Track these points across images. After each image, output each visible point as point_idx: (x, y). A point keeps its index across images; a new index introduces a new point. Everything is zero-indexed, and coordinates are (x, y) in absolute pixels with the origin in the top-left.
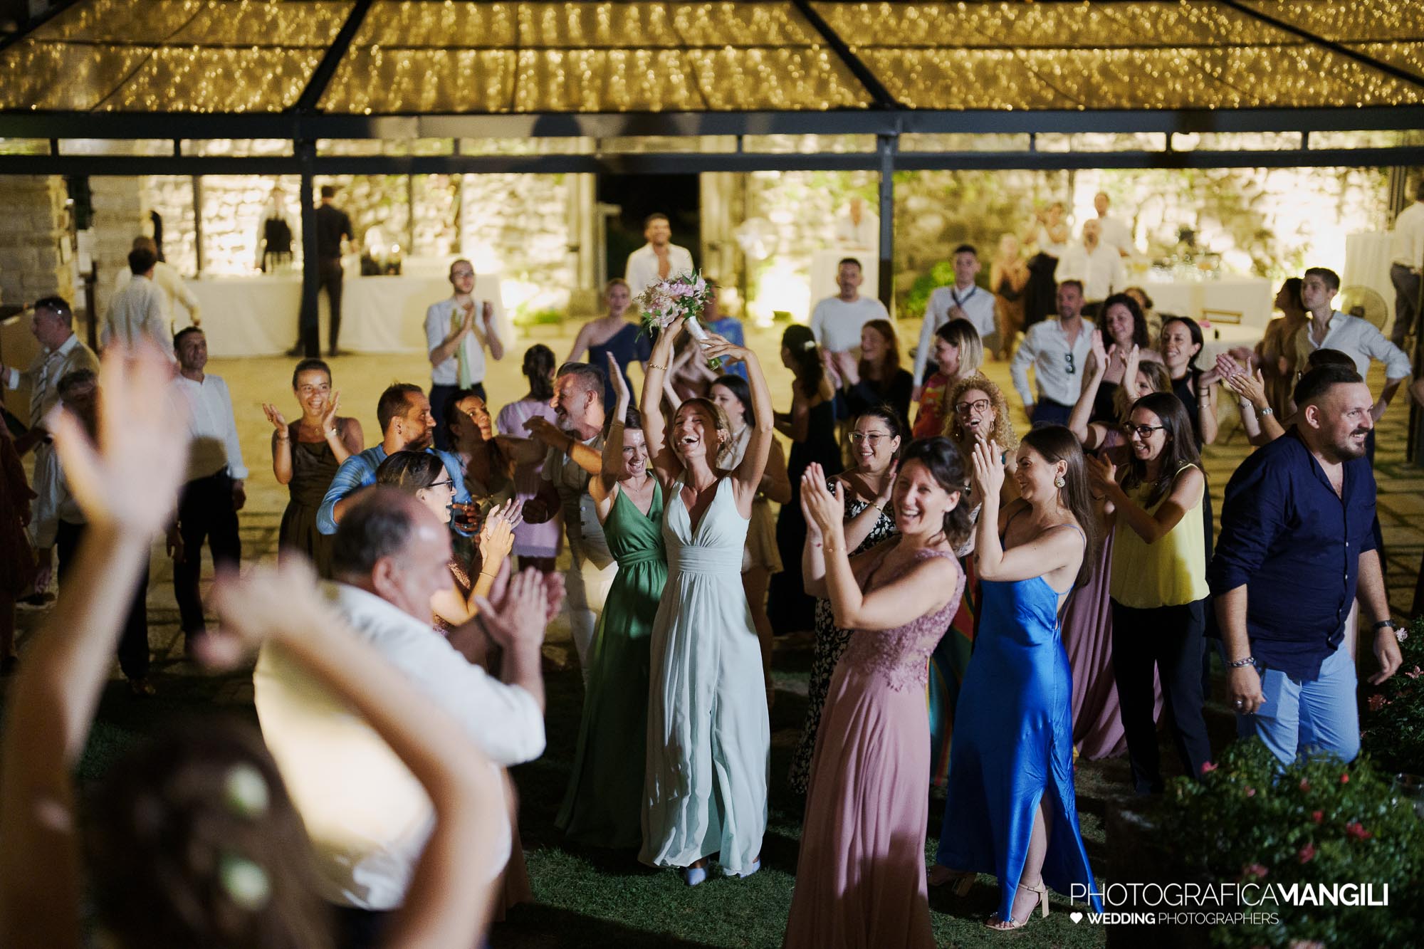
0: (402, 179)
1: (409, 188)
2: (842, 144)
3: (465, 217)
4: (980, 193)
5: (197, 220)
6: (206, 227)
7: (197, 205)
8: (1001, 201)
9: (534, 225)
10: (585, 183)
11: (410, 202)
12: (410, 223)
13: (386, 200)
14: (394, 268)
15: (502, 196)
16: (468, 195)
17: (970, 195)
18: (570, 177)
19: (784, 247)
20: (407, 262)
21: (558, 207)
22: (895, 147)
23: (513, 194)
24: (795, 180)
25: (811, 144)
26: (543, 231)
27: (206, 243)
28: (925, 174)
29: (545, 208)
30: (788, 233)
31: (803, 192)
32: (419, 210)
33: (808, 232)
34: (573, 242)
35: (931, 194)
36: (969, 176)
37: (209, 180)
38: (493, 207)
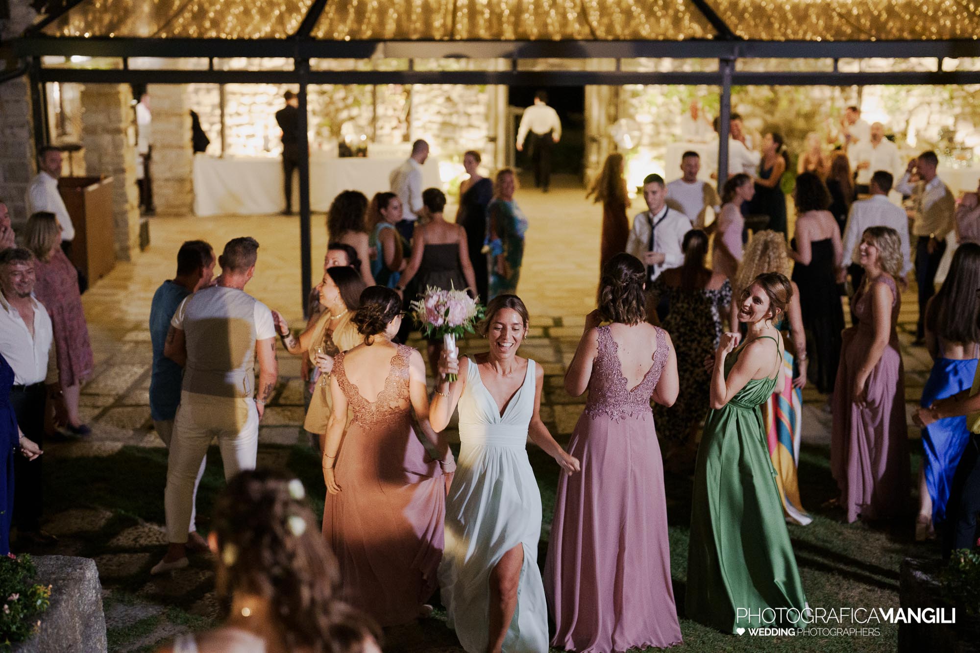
0: (369, 88)
1: (374, 94)
2: (689, 66)
3: (414, 116)
4: (792, 102)
5: (222, 115)
6: (228, 121)
7: (222, 105)
8: (806, 108)
9: (463, 121)
10: (502, 91)
11: (374, 104)
12: (374, 119)
13: (357, 103)
14: (362, 152)
15: (441, 100)
16: (416, 99)
17: (784, 104)
18: (490, 88)
19: (646, 140)
20: (372, 148)
21: (481, 109)
22: (733, 68)
23: (449, 99)
24: (655, 91)
25: (667, 65)
26: (470, 126)
27: (227, 132)
28: (751, 88)
29: (472, 110)
30: (649, 129)
31: (660, 100)
32: (380, 110)
33: (663, 129)
34: (492, 134)
35: (755, 103)
36: (783, 90)
37: (231, 87)
38: (434, 108)
